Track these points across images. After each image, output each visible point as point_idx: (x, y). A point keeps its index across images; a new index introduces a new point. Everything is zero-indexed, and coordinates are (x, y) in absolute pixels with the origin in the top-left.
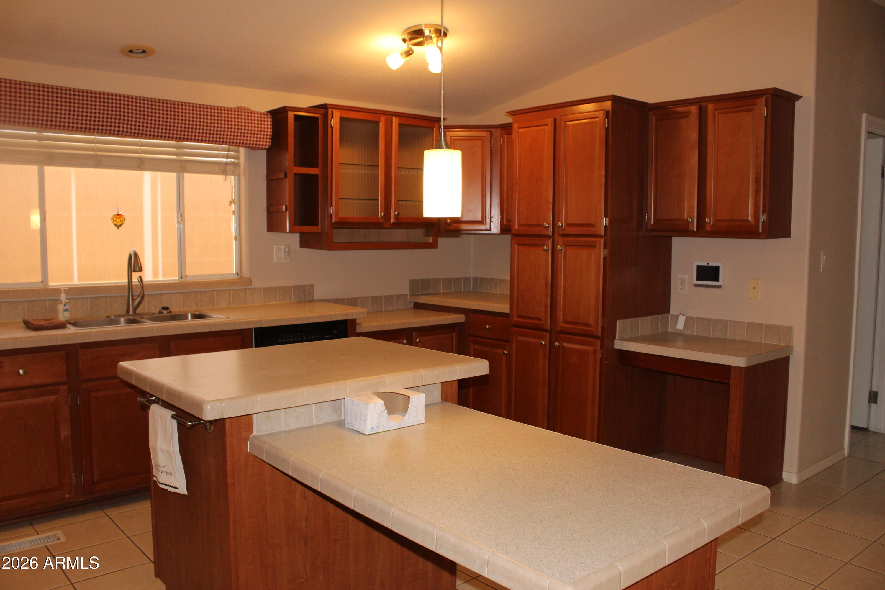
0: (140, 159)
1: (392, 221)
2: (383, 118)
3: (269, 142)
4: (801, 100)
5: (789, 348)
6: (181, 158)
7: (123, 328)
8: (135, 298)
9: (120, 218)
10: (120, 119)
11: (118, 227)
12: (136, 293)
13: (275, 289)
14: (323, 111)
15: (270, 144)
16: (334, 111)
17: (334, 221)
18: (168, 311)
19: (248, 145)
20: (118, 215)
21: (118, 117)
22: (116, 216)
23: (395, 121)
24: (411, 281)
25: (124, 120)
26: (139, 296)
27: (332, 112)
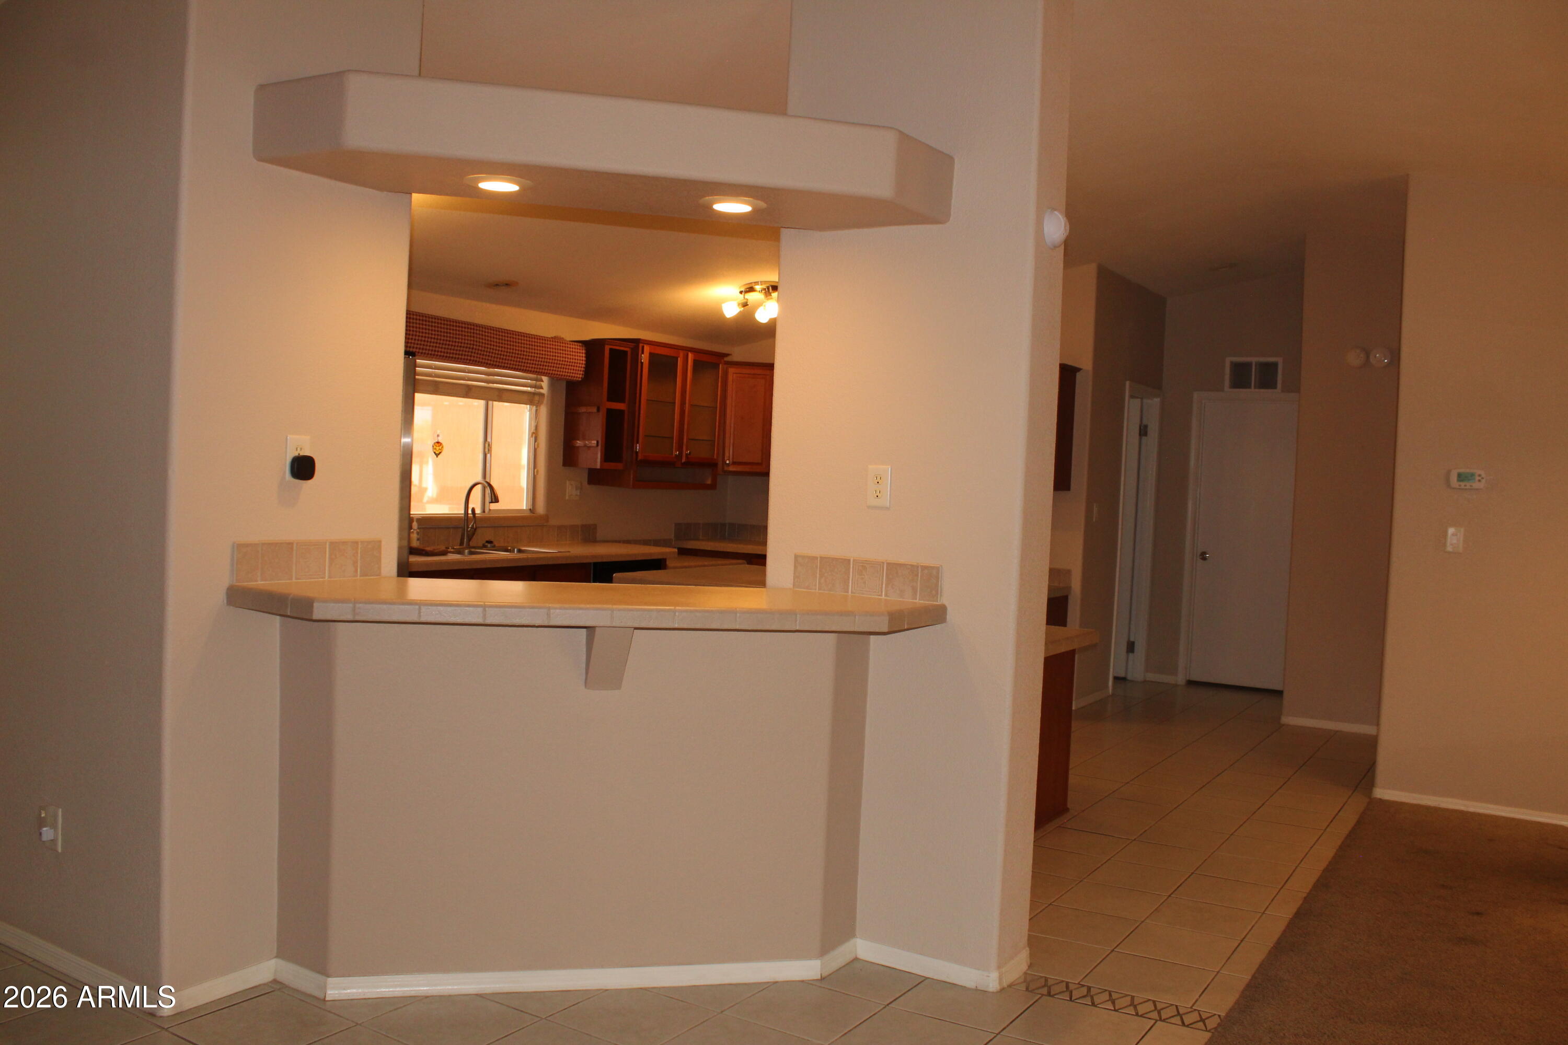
0: (468, 386)
1: (683, 460)
2: (681, 354)
3: (582, 374)
4: (1081, 371)
5: (1069, 588)
6: (491, 385)
9: (439, 446)
11: (437, 455)
13: (566, 527)
14: (632, 345)
15: (583, 376)
16: (645, 346)
17: (639, 458)
18: (493, 545)
20: (438, 443)
22: (436, 444)
23: (695, 356)
24: (677, 525)
26: (471, 528)
27: (643, 347)
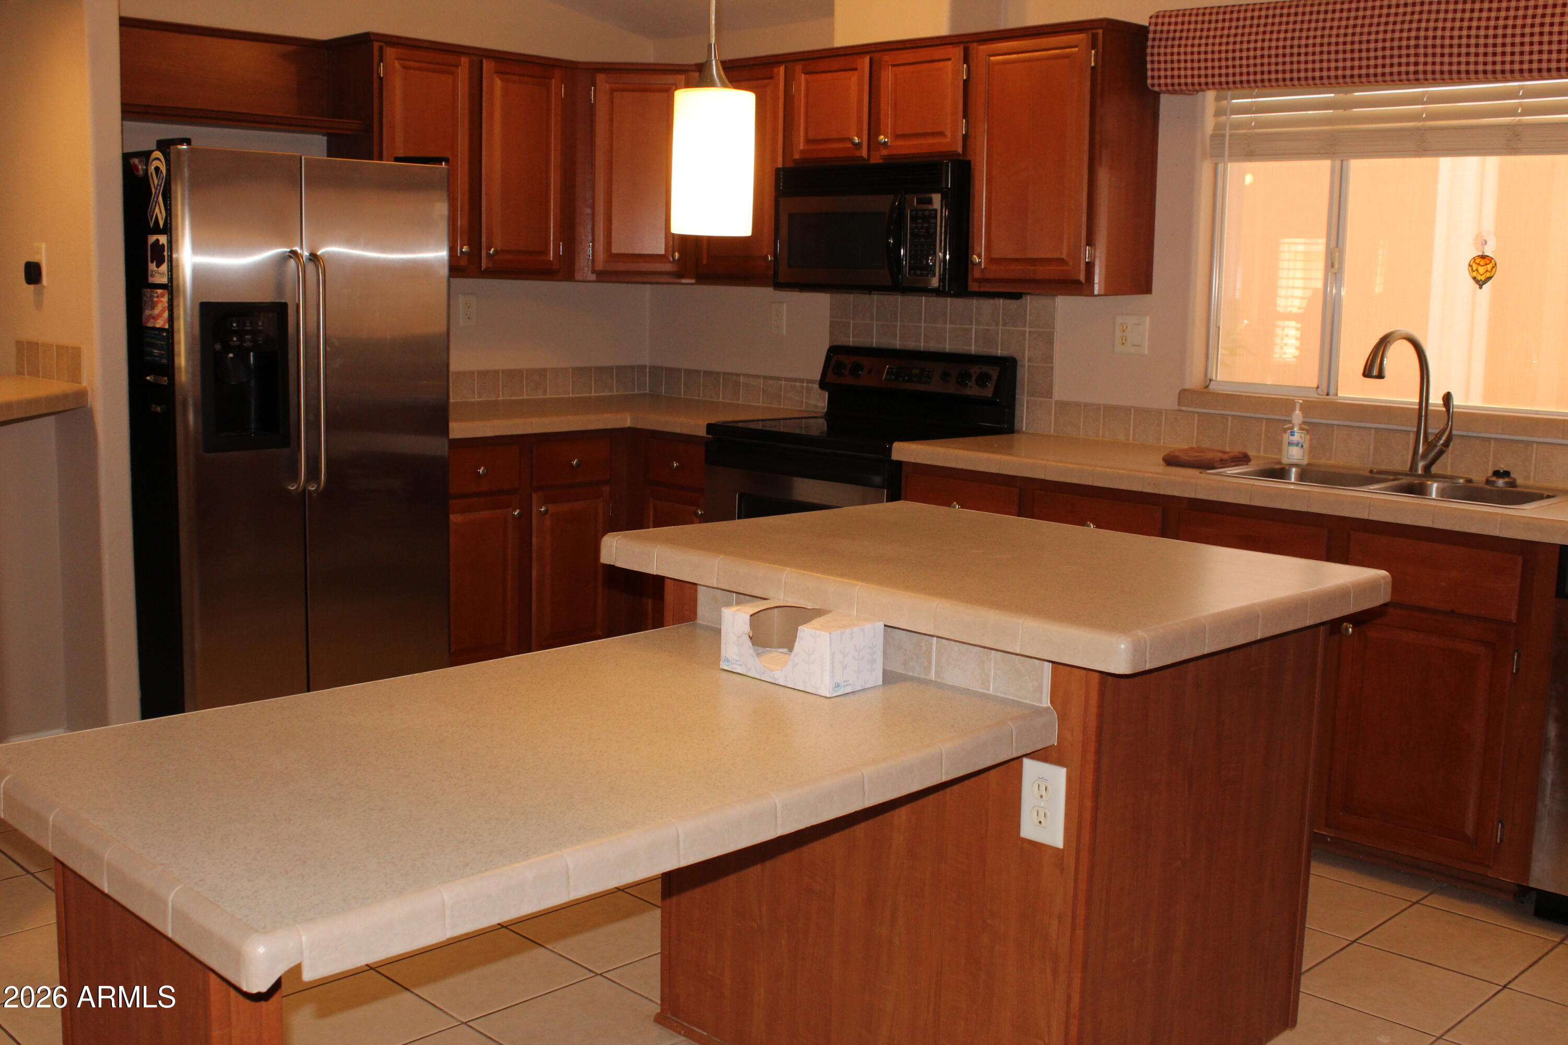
7: (1292, 487)
8: (1430, 440)
9: (1486, 264)
11: (1481, 284)
12: (1433, 431)
20: (1483, 257)
22: (1478, 260)
26: (1439, 436)
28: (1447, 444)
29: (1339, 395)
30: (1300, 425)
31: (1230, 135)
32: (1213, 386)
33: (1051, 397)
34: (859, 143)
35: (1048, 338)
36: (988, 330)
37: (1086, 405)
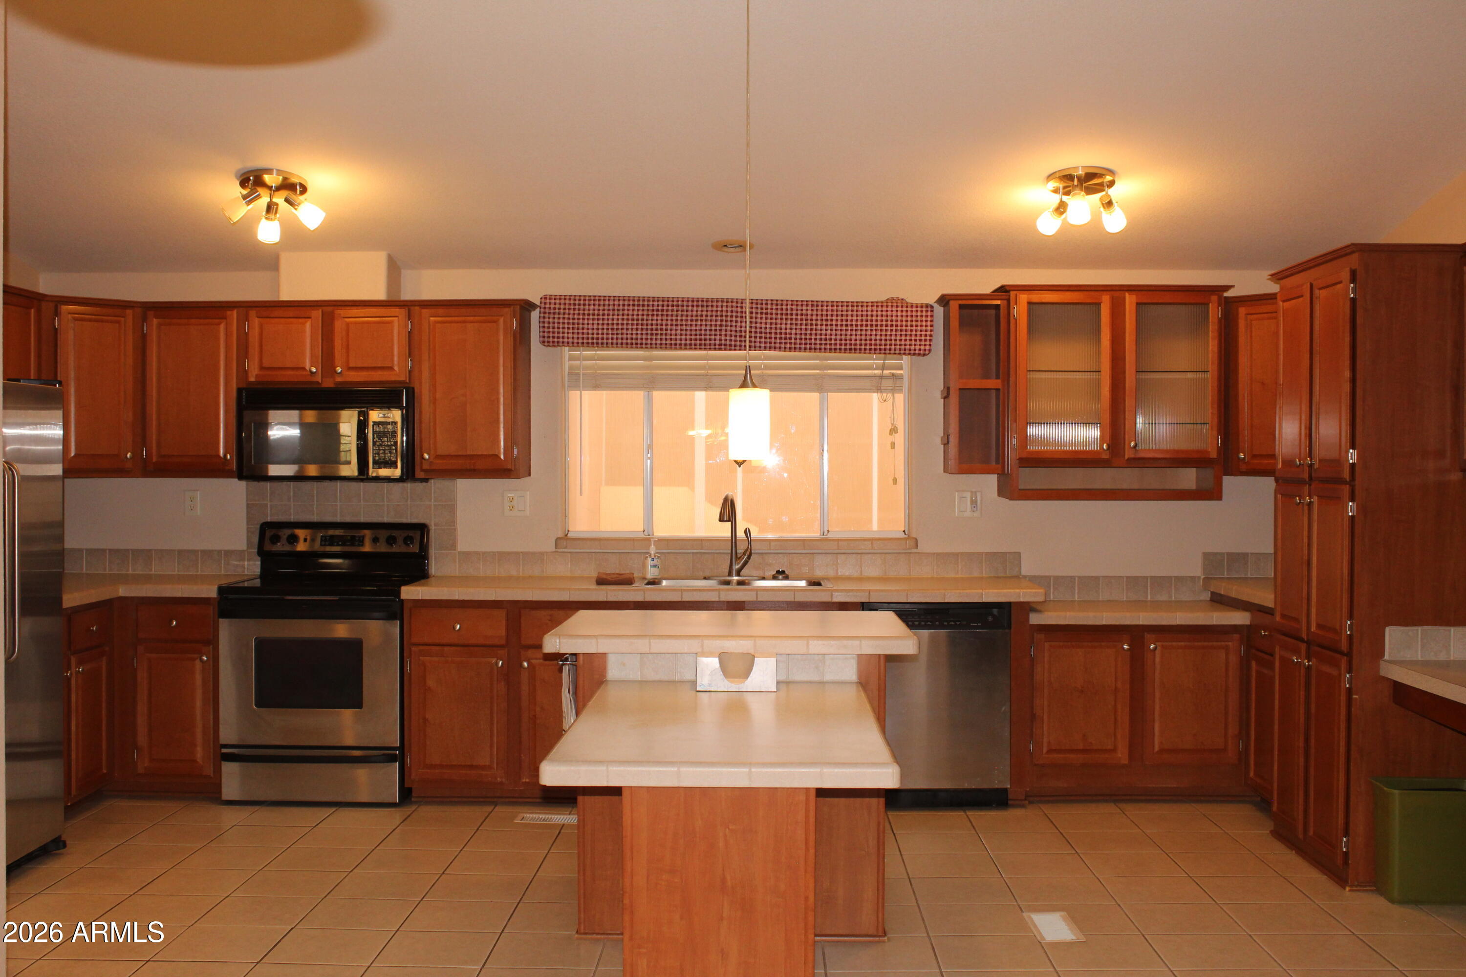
1: (1127, 456)
2: (1105, 297)
8: (739, 556)
10: (721, 330)
12: (740, 551)
13: (956, 555)
14: (1004, 296)
16: (1019, 294)
17: (1021, 455)
19: (912, 352)
21: (718, 328)
23: (1130, 300)
24: (1206, 555)
25: (726, 331)
26: (744, 554)
27: (1017, 296)
28: (749, 558)
29: (655, 535)
30: (655, 554)
31: (583, 374)
32: (570, 535)
33: (455, 550)
34: (315, 372)
35: (452, 509)
36: (398, 505)
37: (484, 553)
